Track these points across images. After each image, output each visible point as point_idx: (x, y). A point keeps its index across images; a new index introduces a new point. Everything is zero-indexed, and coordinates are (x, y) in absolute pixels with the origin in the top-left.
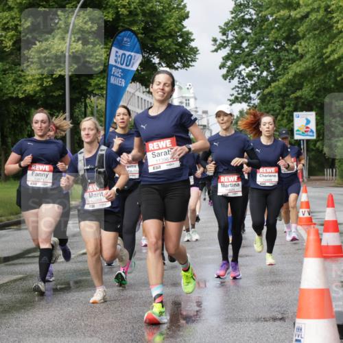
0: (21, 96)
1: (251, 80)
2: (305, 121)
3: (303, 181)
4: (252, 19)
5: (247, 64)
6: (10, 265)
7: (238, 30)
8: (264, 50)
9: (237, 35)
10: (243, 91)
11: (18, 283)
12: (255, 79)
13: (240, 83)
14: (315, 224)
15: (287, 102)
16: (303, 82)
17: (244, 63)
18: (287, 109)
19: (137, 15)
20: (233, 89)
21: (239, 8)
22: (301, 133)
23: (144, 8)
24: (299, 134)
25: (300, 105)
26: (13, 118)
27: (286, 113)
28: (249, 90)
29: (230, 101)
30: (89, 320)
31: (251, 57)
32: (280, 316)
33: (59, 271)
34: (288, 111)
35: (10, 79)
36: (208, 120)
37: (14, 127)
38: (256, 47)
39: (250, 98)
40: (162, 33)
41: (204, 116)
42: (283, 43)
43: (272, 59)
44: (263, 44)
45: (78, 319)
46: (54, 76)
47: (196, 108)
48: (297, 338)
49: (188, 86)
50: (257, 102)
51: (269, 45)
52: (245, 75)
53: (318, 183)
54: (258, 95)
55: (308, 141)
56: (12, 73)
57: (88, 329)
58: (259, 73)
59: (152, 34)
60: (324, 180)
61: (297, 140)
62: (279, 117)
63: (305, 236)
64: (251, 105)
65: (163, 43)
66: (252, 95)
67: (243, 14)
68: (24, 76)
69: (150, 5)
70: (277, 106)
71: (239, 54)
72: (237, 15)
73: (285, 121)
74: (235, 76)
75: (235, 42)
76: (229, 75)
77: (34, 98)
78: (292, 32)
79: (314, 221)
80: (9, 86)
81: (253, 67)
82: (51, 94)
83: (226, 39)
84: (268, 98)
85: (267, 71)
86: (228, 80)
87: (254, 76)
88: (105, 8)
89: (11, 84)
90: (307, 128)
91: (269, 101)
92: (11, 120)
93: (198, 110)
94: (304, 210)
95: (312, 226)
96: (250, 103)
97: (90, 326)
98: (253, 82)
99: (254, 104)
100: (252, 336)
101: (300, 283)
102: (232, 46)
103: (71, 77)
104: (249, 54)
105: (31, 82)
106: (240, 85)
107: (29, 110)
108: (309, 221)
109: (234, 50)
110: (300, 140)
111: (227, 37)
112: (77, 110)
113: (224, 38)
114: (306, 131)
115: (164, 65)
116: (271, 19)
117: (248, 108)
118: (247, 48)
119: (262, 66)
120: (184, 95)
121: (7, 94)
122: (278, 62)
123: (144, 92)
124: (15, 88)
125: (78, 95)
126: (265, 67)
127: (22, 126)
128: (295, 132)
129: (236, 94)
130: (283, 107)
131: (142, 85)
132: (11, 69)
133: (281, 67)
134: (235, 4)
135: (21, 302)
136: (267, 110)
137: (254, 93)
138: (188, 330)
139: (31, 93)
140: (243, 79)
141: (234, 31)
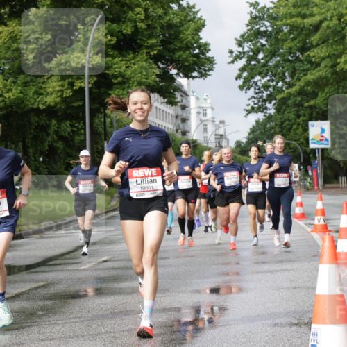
0: (42, 107)
1: (267, 91)
2: (320, 130)
3: (319, 189)
4: (267, 31)
5: (263, 75)
6: (32, 273)
7: (254, 42)
8: (279, 61)
9: (252, 47)
10: (259, 101)
11: (39, 290)
12: (271, 89)
13: (257, 93)
14: (330, 231)
15: (301, 112)
16: (318, 92)
17: (260, 74)
18: (302, 118)
19: (155, 28)
20: (249, 99)
21: (254, 20)
22: (316, 142)
23: (161, 21)
24: (315, 143)
25: (314, 114)
26: (34, 129)
27: (302, 122)
28: (264, 101)
29: (247, 111)
30: (109, 326)
31: (266, 68)
32: (296, 322)
33: (79, 279)
34: (303, 121)
35: (31, 91)
36: (225, 130)
37: (35, 138)
38: (271, 58)
39: (266, 108)
40: (179, 45)
41: (221, 125)
42: (298, 54)
43: (287, 70)
44: (278, 56)
45: (98, 325)
46: (74, 88)
47: (213, 118)
48: (313, 343)
49: (205, 97)
50: (272, 111)
51: (284, 56)
52: (261, 85)
53: (333, 190)
54: (274, 105)
55: (323, 150)
56: (33, 85)
57: (107, 335)
58: (274, 83)
59: (169, 46)
60: (339, 187)
61: (312, 149)
62: (294, 127)
63: (320, 243)
64: (267, 115)
65: (181, 56)
66: (268, 105)
67: (258, 26)
68: (45, 88)
69: (168, 18)
70: (292, 116)
71: (255, 65)
72: (253, 27)
73: (301, 130)
74: (252, 86)
75: (251, 54)
76: (245, 86)
77: (55, 109)
78: (307, 43)
79: (329, 228)
80: (30, 98)
81: (268, 78)
82: (71, 105)
83: (242, 51)
84: (284, 107)
85: (282, 81)
86: (244, 91)
87: (270, 86)
88: (124, 22)
89: (31, 96)
90: (322, 136)
91: (285, 111)
92: (32, 131)
93: (215, 120)
94: (319, 217)
95: (327, 233)
96: (266, 113)
97: (111, 332)
98: (268, 93)
99: (270, 114)
100: (269, 341)
101: (315, 288)
102: (248, 57)
103: (90, 89)
104: (265, 65)
105: (52, 94)
106: (256, 96)
107: (49, 121)
108: (325, 228)
109: (250, 61)
110: (315, 149)
111: (243, 49)
112: (97, 121)
113: (240, 49)
114: (321, 140)
115: (182, 76)
116: (285, 30)
117: (264, 118)
118: (262, 59)
119: (277, 76)
120: (202, 105)
121: (28, 105)
122: (292, 72)
123: (162, 103)
124: (35, 100)
125: (98, 106)
126: (280, 77)
127: (43, 136)
128: (310, 141)
129: (252, 104)
130: (298, 116)
131: (160, 96)
132: (31, 81)
133: (296, 78)
134: (251, 17)
135: (42, 309)
136: (283, 120)
137: (270, 103)
138: (205, 336)
139: (52, 104)
140: (259, 89)
141: (250, 43)
